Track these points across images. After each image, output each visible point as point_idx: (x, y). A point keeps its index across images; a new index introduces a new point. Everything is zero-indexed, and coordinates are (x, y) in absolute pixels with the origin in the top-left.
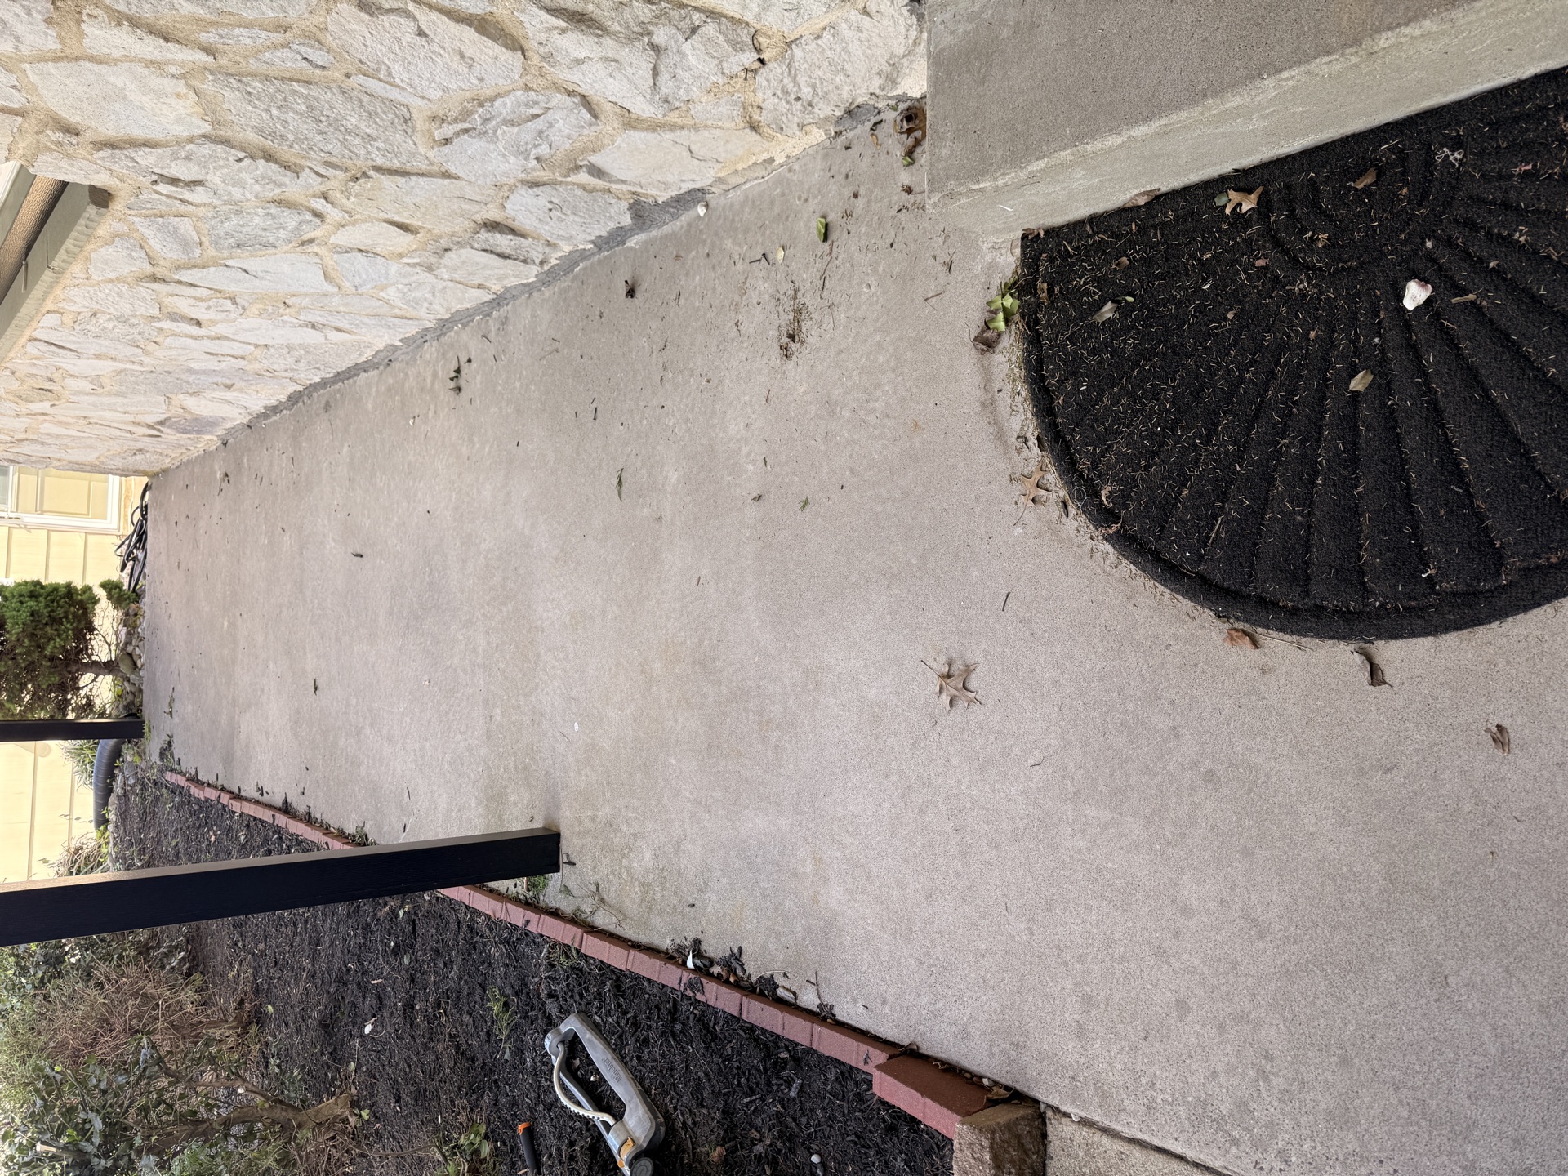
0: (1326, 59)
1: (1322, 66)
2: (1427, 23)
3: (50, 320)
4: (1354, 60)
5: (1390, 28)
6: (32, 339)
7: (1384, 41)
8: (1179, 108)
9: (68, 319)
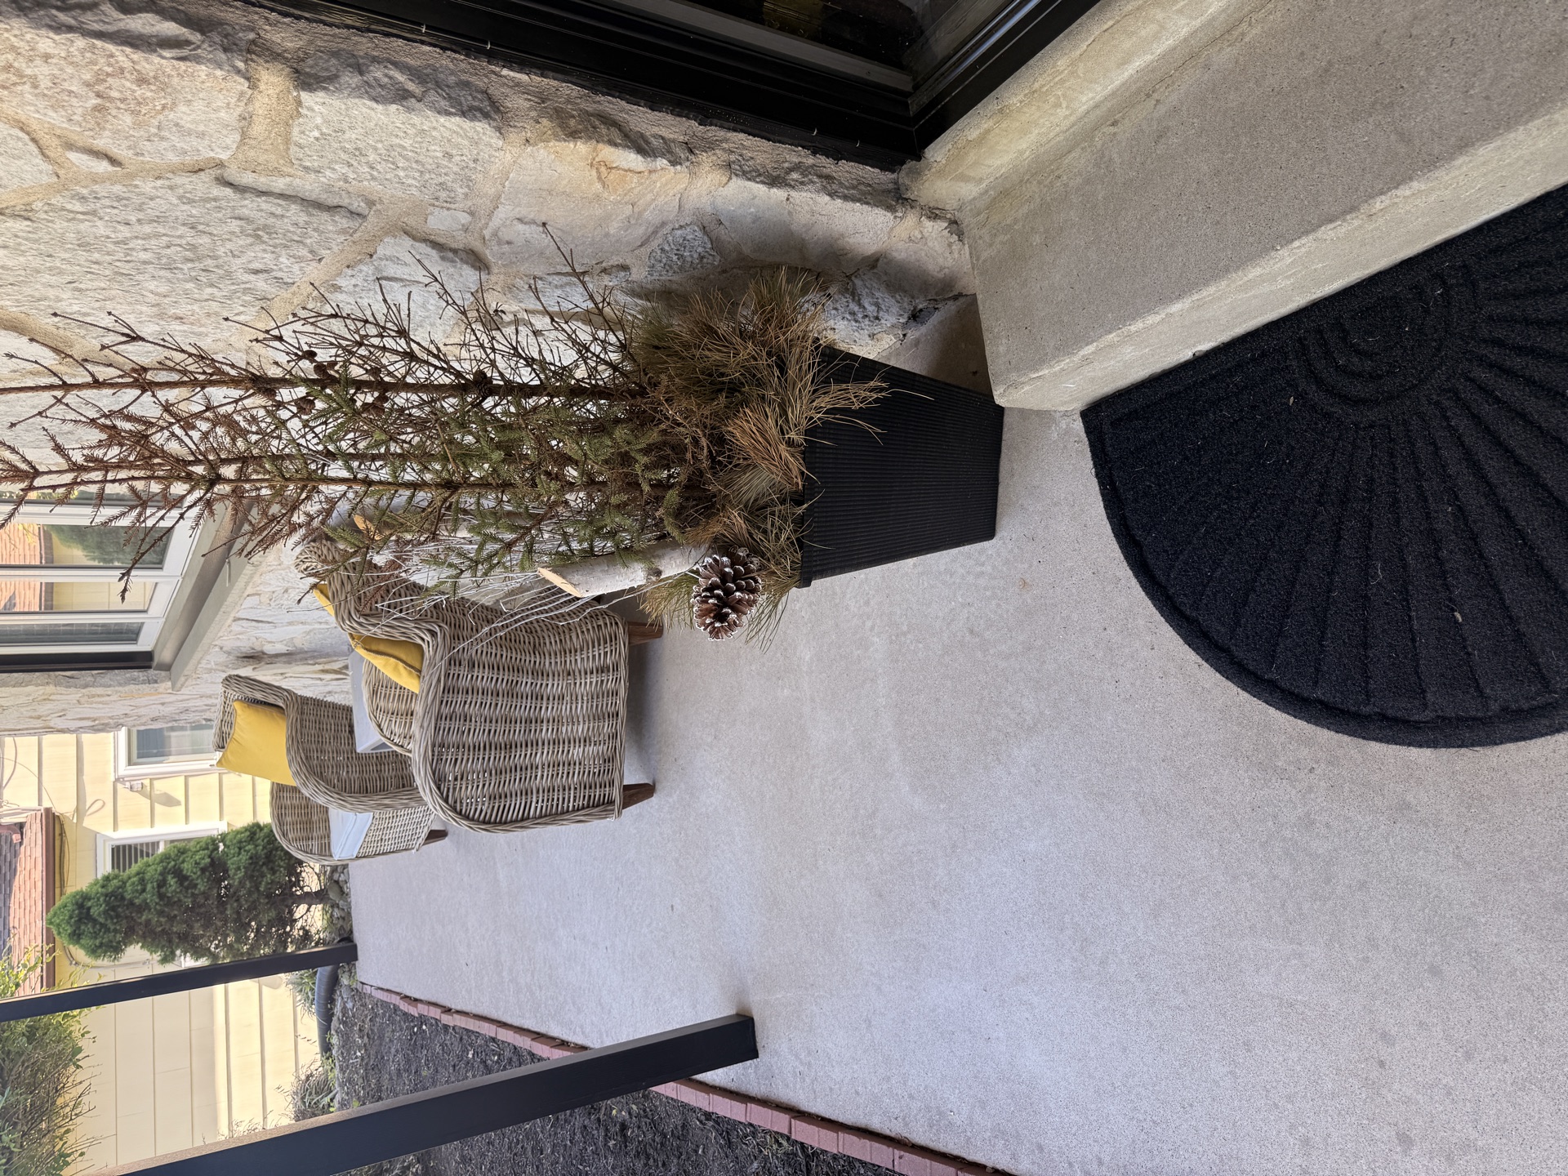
0: (1331, 226)
1: (1327, 232)
2: (1415, 184)
3: (250, 602)
4: (1356, 223)
5: (1382, 193)
6: (236, 619)
7: (1379, 204)
8: (1206, 283)
9: (265, 599)
